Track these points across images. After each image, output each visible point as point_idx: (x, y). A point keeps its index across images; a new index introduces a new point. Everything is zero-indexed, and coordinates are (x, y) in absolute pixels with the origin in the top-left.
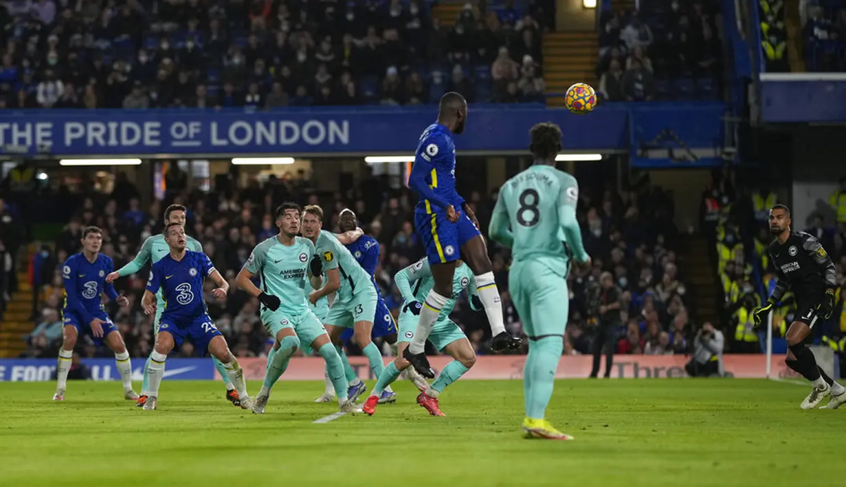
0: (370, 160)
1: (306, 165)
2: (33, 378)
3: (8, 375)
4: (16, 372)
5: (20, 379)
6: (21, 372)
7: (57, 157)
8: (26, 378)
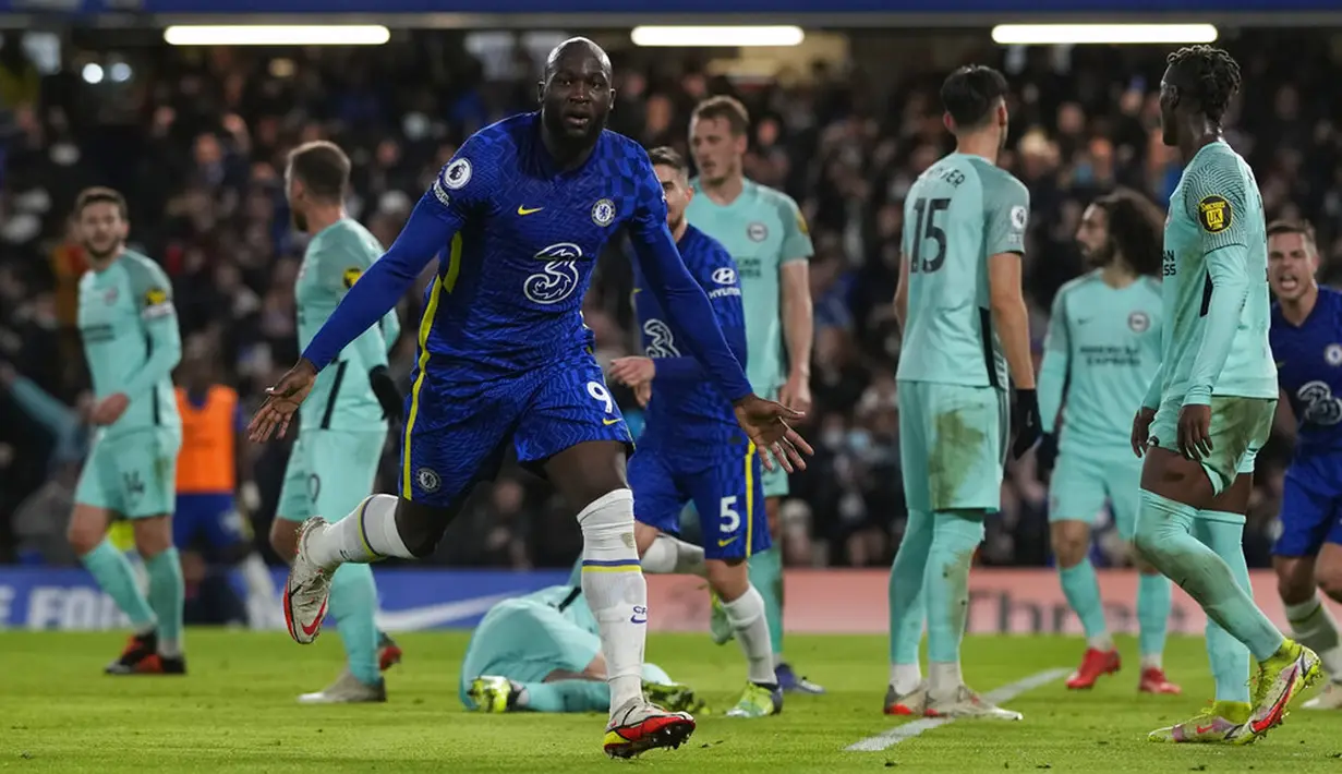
0: (1005, 34)
1: (833, 49)
2: (88, 621)
3: (19, 612)
4: (41, 604)
5: (52, 624)
6: (57, 604)
7: (159, 18)
8: (68, 622)
